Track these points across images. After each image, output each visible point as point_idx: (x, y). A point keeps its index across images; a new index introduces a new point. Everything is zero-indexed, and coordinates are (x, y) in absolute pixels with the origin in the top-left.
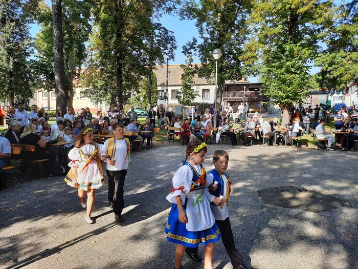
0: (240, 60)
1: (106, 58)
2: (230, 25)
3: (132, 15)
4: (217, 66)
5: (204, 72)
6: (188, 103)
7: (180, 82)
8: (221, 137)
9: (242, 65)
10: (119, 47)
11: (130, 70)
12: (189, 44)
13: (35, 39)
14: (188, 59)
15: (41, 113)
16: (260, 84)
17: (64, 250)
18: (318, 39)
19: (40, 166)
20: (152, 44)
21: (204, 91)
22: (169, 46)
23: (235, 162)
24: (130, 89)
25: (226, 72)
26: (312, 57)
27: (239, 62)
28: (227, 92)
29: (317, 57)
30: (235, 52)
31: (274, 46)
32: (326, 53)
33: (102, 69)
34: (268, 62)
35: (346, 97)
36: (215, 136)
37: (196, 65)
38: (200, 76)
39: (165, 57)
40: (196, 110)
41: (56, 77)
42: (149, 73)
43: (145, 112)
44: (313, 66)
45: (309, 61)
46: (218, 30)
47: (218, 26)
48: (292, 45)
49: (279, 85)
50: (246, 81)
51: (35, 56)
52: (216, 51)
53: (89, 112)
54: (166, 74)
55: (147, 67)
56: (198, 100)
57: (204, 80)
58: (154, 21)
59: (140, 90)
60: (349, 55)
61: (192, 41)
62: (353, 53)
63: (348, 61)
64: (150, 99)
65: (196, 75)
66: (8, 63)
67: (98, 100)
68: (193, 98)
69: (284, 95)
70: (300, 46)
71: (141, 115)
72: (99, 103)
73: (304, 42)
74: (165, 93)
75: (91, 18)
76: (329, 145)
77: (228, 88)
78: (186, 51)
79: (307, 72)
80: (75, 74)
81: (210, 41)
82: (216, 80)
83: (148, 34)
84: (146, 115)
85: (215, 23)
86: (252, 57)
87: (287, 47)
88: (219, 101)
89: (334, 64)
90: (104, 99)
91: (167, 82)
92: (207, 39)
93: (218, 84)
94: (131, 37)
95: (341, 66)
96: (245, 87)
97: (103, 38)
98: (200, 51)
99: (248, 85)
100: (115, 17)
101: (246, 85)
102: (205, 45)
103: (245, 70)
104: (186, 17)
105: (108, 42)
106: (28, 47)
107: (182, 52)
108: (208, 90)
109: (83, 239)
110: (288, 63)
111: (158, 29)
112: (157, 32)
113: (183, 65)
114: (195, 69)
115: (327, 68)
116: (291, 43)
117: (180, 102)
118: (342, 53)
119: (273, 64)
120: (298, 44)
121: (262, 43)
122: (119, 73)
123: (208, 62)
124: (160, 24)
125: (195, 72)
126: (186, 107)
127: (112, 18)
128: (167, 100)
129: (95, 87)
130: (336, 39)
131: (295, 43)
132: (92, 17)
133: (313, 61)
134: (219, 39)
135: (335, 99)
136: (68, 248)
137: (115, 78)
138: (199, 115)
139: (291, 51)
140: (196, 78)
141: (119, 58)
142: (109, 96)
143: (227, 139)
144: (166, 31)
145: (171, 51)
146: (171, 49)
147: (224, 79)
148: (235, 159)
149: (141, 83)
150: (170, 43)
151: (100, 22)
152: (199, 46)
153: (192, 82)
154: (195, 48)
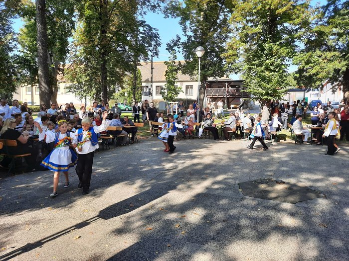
0: (222, 57)
1: (91, 54)
2: (213, 24)
3: (117, 12)
4: (200, 63)
5: (188, 68)
6: (171, 99)
7: (164, 79)
8: (203, 131)
9: (224, 63)
10: (103, 43)
11: (115, 66)
12: (173, 42)
13: (18, 34)
14: (172, 56)
15: (24, 108)
16: (241, 81)
17: (46, 244)
18: (296, 38)
19: (23, 161)
20: (136, 41)
21: (187, 87)
22: (153, 43)
23: (217, 156)
24: (114, 85)
25: (208, 69)
26: (290, 55)
27: (221, 60)
28: (209, 89)
29: (295, 55)
30: (217, 50)
31: (255, 44)
32: (303, 52)
33: (86, 65)
34: (248, 60)
35: (322, 94)
36: (198, 131)
37: (179, 62)
38: (184, 73)
39: (150, 53)
40: (179, 106)
41: (39, 72)
42: (133, 70)
43: (129, 108)
44: (291, 64)
45: (287, 60)
46: (201, 29)
47: (201, 25)
48: (271, 44)
49: (259, 82)
50: (227, 78)
51: (18, 51)
52: (199, 48)
53: (73, 107)
54: (151, 71)
55: (132, 63)
56: (182, 96)
57: (187, 77)
58: (139, 18)
59: (124, 86)
60: (324, 54)
61: (176, 39)
62: (328, 52)
63: (323, 60)
64: (134, 95)
65: (180, 72)
67: (82, 95)
68: (177, 94)
69: (264, 92)
70: (279, 45)
71: (125, 110)
72: (84, 98)
73: (282, 41)
74: (150, 89)
75: (74, 14)
76: (306, 139)
77: (211, 84)
78: (170, 48)
79: (286, 70)
80: (59, 69)
81: (193, 39)
82: (199, 77)
83: (133, 31)
84: (130, 111)
85: (198, 21)
86: (233, 55)
87: (267, 46)
88: (202, 96)
89: (311, 63)
90: (89, 95)
91: (152, 78)
92: (191, 36)
93: (201, 81)
94: (116, 34)
95: (317, 65)
96: (227, 84)
97: (88, 34)
98: (183, 49)
99: (229, 82)
100: (100, 14)
101: (228, 82)
102: (188, 42)
103: (228, 67)
104: (170, 16)
105: (92, 38)
106: (11, 41)
107: (167, 49)
108: (192, 87)
109: (66, 233)
110: (267, 61)
111: (142, 27)
112: (141, 29)
113: (167, 62)
114: (179, 66)
115: (304, 67)
116: (270, 42)
117: (165, 98)
118: (318, 52)
119: (254, 62)
120: (277, 43)
121: (243, 42)
122: (104, 69)
123: (192, 60)
124: (144, 22)
125: (178, 69)
126: (170, 102)
127: (97, 14)
128: (152, 95)
129: (80, 83)
130: (313, 39)
131: (274, 42)
132: (76, 13)
133: (291, 60)
134: (201, 38)
135: (311, 96)
136: (50, 242)
137: (99, 73)
138: (183, 110)
139: (271, 49)
140: (180, 75)
141: (103, 54)
142: (94, 91)
143: (209, 134)
144: (150, 28)
145: (156, 48)
146: (155, 46)
147: (207, 76)
148: (216, 153)
149: (126, 79)
150: (154, 40)
151: (84, 18)
152: (183, 44)
153: (176, 79)
154: (179, 45)
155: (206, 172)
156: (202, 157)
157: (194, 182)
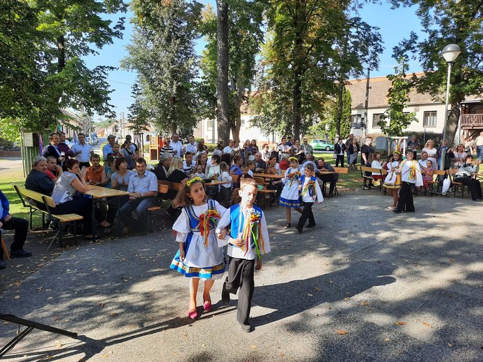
1: (281, 74)
2: (479, 6)
3: (319, 11)
4: (449, 73)
5: (429, 84)
6: (396, 132)
7: (385, 102)
8: (452, 185)
10: (298, 57)
11: (312, 87)
12: (404, 43)
17: (197, 322)
20: (345, 49)
21: (427, 114)
22: (371, 49)
23: (474, 227)
24: (311, 114)
25: (467, 82)
28: (467, 116)
33: (275, 90)
36: (441, 184)
37: (414, 75)
38: (420, 91)
39: (365, 65)
41: (219, 102)
42: (339, 91)
43: (331, 146)
46: (456, 17)
47: (457, 10)
52: (449, 47)
53: (255, 145)
54: (365, 91)
55: (336, 82)
56: (416, 127)
57: (426, 97)
58: (350, 14)
59: (325, 115)
61: (409, 38)
64: (338, 129)
65: (413, 90)
66: (172, 88)
67: (269, 130)
68: (406, 123)
71: (325, 150)
72: (271, 133)
74: (363, 119)
75: (263, 22)
77: (471, 108)
78: (398, 53)
80: (243, 97)
81: (440, 35)
82: (448, 95)
83: (340, 36)
84: (332, 150)
85: (452, 5)
88: (452, 128)
90: (277, 129)
91: (367, 102)
92: (436, 31)
93: (452, 101)
94: (316, 42)
97: (278, 47)
98: (422, 52)
100: (296, 18)
102: (431, 42)
104: (401, 4)
105: (283, 52)
106: (193, 67)
107: (393, 56)
108: (434, 113)
111: (356, 27)
112: (353, 31)
113: (391, 75)
114: (412, 81)
117: (385, 131)
122: (297, 93)
123: (436, 69)
124: (358, 19)
125: (411, 85)
126: (393, 138)
127: (291, 18)
128: (365, 128)
129: (267, 113)
132: (265, 20)
134: (456, 31)
140: (413, 94)
141: (297, 73)
142: (283, 124)
143: (463, 190)
144: (367, 27)
145: (374, 56)
146: (373, 53)
147: (463, 94)
148: (475, 223)
149: (327, 105)
150: (373, 44)
151: (275, 26)
152: (421, 45)
153: (406, 100)
154: (414, 48)
155: (451, 253)
156: (446, 227)
157: (427, 267)
